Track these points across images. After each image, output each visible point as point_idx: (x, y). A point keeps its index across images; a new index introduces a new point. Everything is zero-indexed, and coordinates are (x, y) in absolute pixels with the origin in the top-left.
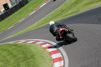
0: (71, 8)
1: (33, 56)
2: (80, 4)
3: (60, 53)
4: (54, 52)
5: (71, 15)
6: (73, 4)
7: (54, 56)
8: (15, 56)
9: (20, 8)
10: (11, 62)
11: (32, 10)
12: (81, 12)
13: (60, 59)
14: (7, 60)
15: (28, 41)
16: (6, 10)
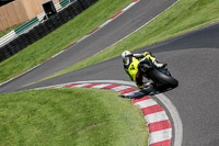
0: (189, 14)
1: (105, 117)
2: (209, 5)
3: (164, 112)
4: (152, 110)
5: (190, 30)
6: (194, 5)
7: (152, 118)
8: (66, 116)
9: (80, 12)
10: (59, 128)
11: (106, 18)
12: (212, 22)
13: (163, 125)
14: (50, 123)
15: (94, 84)
16: (49, 16)
